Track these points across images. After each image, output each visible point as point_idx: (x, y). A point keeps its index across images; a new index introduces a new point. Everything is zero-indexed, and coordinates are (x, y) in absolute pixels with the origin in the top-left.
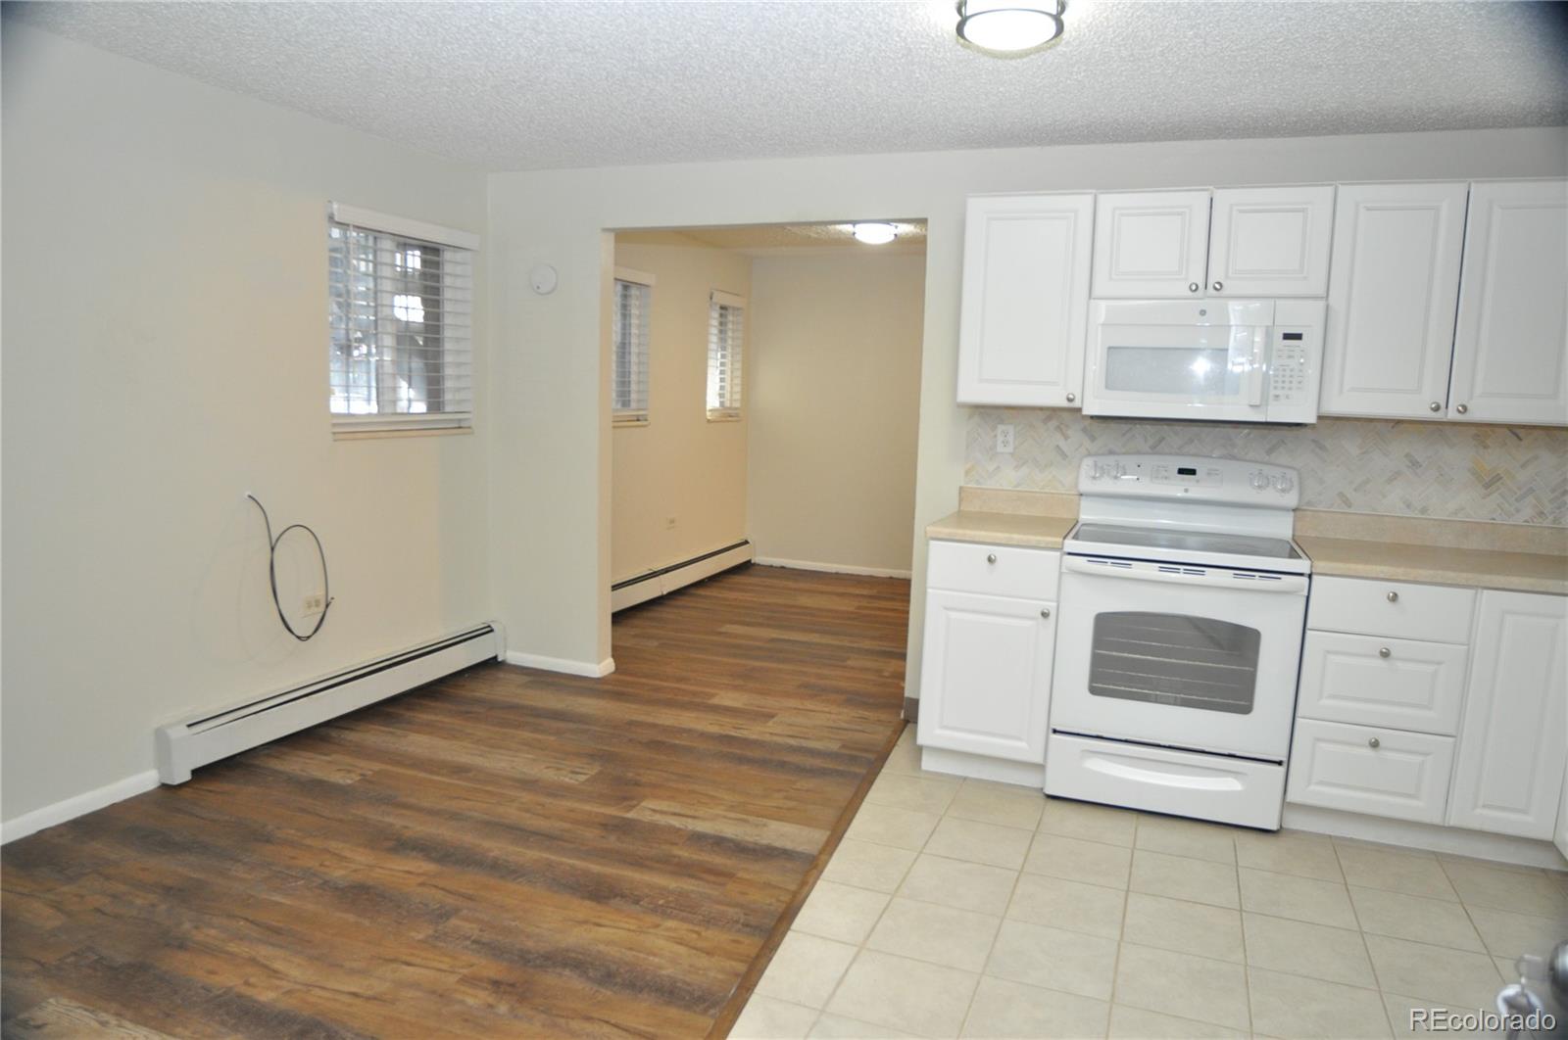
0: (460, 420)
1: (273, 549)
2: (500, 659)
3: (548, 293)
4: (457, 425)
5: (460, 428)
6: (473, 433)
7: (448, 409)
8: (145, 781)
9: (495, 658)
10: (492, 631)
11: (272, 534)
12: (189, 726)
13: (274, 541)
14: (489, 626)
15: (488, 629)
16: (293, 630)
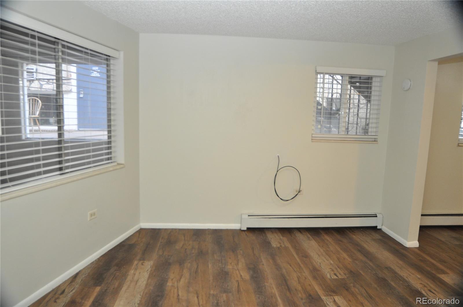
0: (375, 138)
1: (277, 171)
2: (378, 228)
3: (407, 90)
4: (374, 140)
5: (375, 141)
6: (377, 143)
7: (369, 134)
8: (235, 226)
9: (377, 227)
10: (377, 217)
11: (279, 167)
12: (249, 216)
13: (278, 169)
14: (376, 215)
15: (375, 216)
16: (279, 196)
